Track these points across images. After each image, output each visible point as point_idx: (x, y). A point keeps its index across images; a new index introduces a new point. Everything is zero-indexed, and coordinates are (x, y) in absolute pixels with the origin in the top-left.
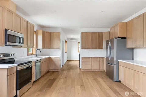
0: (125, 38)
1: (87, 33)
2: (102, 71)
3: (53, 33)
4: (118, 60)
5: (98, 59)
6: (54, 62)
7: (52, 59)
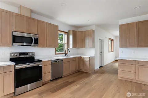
3: (86, 31)
6: (85, 62)
7: (82, 59)
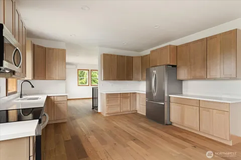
0: (175, 66)
1: (111, 55)
2: (133, 112)
4: (170, 96)
5: (129, 96)
6: (56, 106)
7: (51, 100)
